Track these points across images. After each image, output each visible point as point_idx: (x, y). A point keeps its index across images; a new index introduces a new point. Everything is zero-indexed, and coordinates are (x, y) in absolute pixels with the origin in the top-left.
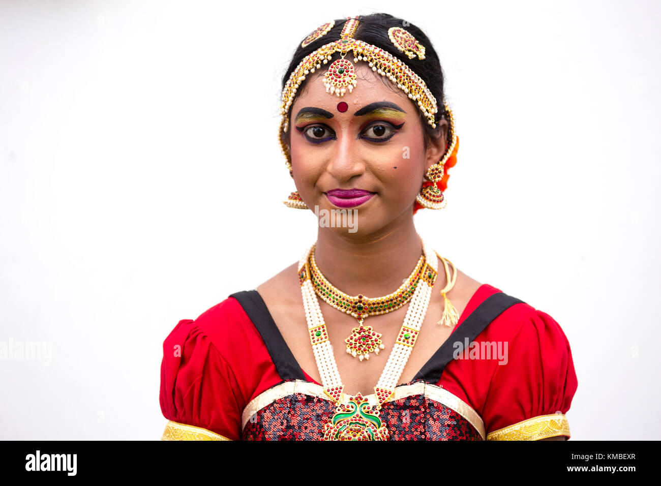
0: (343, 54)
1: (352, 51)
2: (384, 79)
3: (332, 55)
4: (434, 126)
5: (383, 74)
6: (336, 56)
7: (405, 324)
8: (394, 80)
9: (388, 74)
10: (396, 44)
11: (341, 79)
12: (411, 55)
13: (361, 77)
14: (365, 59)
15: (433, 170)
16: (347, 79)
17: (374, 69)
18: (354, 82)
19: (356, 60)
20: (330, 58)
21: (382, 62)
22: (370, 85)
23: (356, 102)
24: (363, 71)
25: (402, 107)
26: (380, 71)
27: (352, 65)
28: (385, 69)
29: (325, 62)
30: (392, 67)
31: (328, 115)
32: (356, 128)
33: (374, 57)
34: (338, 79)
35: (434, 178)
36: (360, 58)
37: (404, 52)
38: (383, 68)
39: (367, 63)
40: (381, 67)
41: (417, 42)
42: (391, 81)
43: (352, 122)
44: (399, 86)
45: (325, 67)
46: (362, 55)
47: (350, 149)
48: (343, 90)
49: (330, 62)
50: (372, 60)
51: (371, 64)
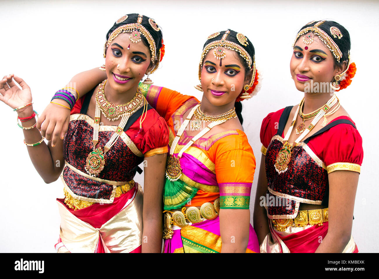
0: (312, 31)
1: (314, 31)
2: (323, 42)
4: (339, 62)
5: (323, 40)
6: (309, 31)
7: (327, 104)
8: (326, 43)
9: (324, 41)
10: (331, 32)
11: (309, 39)
12: (335, 37)
13: (315, 39)
14: (318, 34)
15: (337, 77)
16: (310, 39)
17: (320, 38)
18: (312, 41)
19: (315, 34)
21: (323, 36)
22: (317, 43)
23: (311, 48)
24: (316, 38)
25: (327, 53)
27: (313, 35)
28: (324, 39)
29: (306, 32)
30: (327, 39)
31: (301, 50)
32: (309, 56)
33: (321, 34)
34: (308, 39)
35: (337, 79)
36: (316, 33)
37: (333, 35)
40: (322, 38)
41: (341, 33)
43: (308, 54)
44: (327, 45)
45: (305, 34)
46: (317, 33)
47: (305, 62)
48: (308, 43)
50: (320, 35)
51: (319, 36)
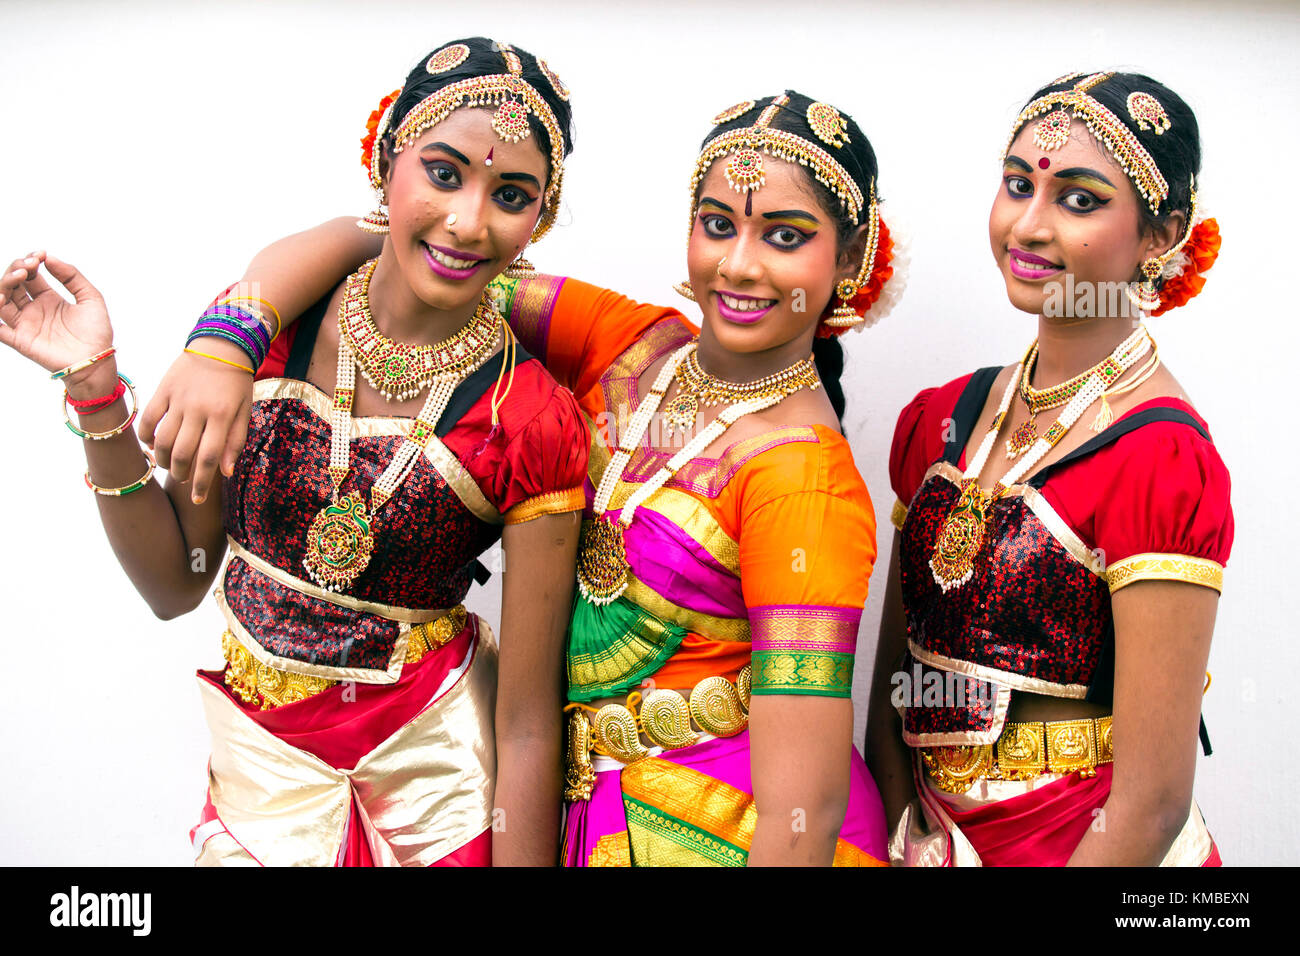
0: (1064, 106)
1: (1073, 105)
2: (1100, 144)
3: (1052, 105)
4: (1156, 213)
5: (1100, 138)
6: (1056, 106)
8: (1111, 148)
9: (1106, 140)
10: (1131, 111)
11: (1053, 133)
12: (1143, 126)
13: (1074, 135)
14: (1085, 117)
15: (1150, 265)
16: (1059, 133)
17: (1092, 130)
18: (1065, 139)
19: (1074, 115)
20: (1050, 107)
21: (1103, 123)
22: (1082, 147)
23: (1059, 162)
24: (1078, 130)
25: (1112, 181)
26: (1097, 134)
27: (1068, 120)
28: (1104, 133)
29: (1044, 110)
30: (1114, 133)
31: (1027, 168)
32: (1054, 190)
33: (1095, 117)
34: (1050, 132)
35: (1150, 273)
36: (1080, 114)
37: (1137, 121)
38: (1102, 131)
39: (1085, 121)
40: (1099, 129)
41: (1165, 115)
42: (1107, 148)
43: (1050, 184)
44: (1116, 156)
45: (1042, 115)
46: (1082, 111)
47: (1039, 211)
48: (1051, 145)
49: (1048, 112)
50: (1091, 120)
51: (1089, 124)
